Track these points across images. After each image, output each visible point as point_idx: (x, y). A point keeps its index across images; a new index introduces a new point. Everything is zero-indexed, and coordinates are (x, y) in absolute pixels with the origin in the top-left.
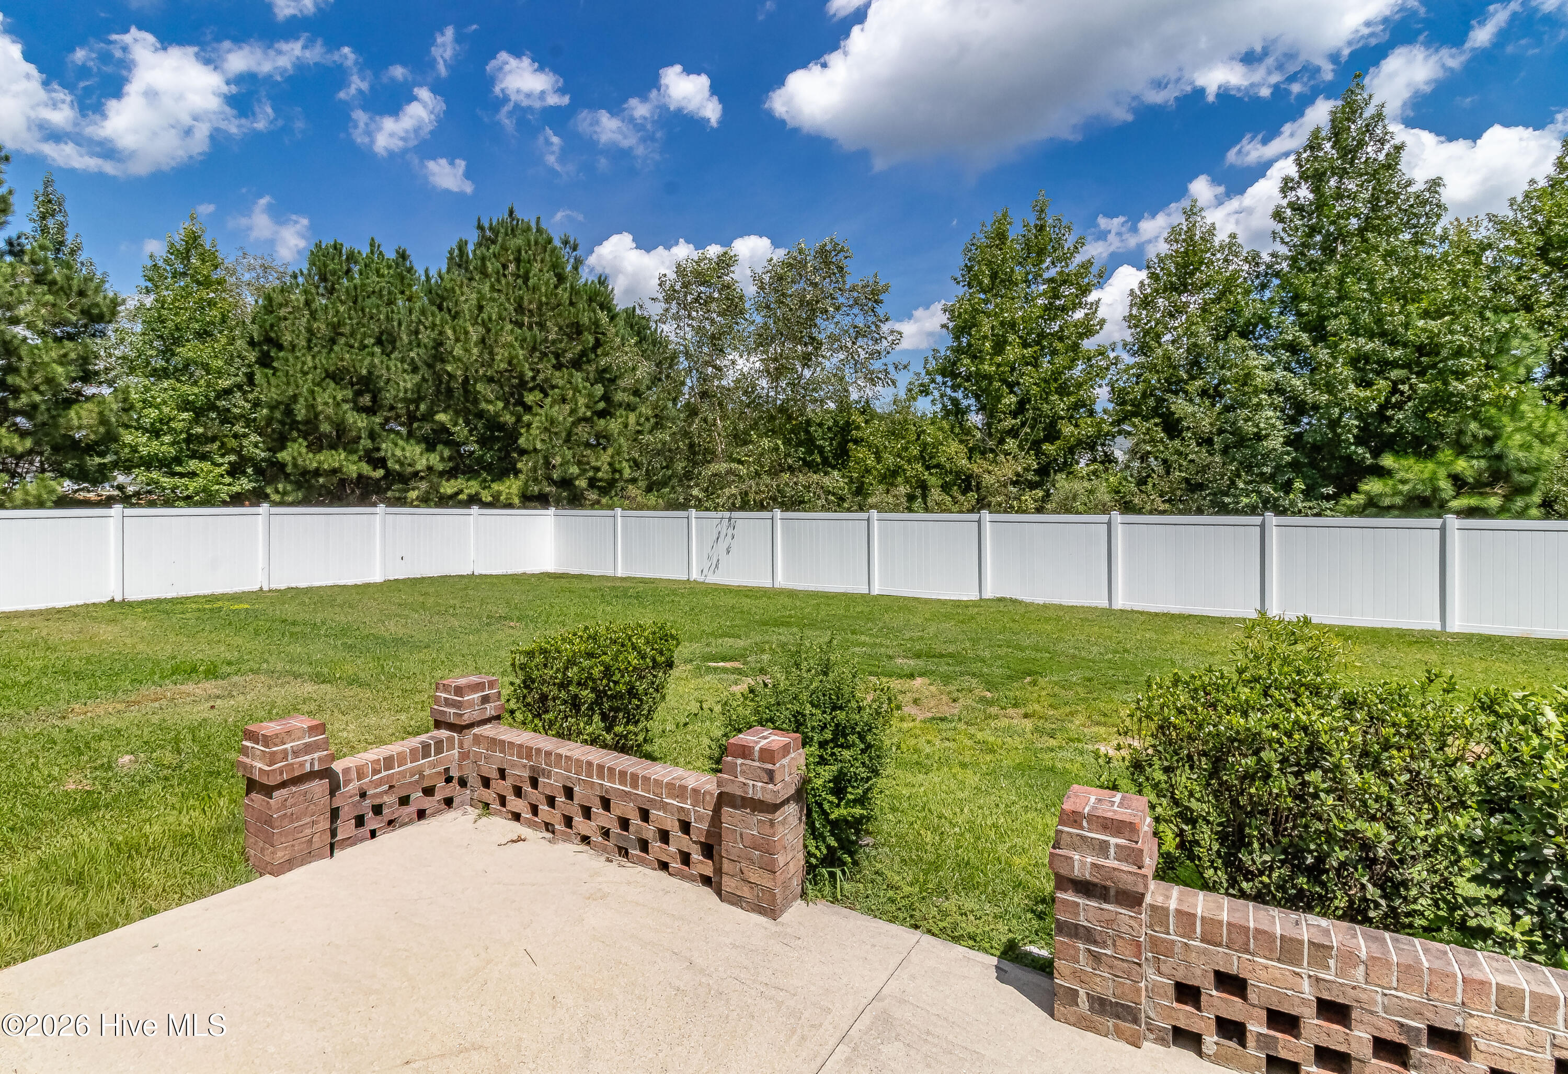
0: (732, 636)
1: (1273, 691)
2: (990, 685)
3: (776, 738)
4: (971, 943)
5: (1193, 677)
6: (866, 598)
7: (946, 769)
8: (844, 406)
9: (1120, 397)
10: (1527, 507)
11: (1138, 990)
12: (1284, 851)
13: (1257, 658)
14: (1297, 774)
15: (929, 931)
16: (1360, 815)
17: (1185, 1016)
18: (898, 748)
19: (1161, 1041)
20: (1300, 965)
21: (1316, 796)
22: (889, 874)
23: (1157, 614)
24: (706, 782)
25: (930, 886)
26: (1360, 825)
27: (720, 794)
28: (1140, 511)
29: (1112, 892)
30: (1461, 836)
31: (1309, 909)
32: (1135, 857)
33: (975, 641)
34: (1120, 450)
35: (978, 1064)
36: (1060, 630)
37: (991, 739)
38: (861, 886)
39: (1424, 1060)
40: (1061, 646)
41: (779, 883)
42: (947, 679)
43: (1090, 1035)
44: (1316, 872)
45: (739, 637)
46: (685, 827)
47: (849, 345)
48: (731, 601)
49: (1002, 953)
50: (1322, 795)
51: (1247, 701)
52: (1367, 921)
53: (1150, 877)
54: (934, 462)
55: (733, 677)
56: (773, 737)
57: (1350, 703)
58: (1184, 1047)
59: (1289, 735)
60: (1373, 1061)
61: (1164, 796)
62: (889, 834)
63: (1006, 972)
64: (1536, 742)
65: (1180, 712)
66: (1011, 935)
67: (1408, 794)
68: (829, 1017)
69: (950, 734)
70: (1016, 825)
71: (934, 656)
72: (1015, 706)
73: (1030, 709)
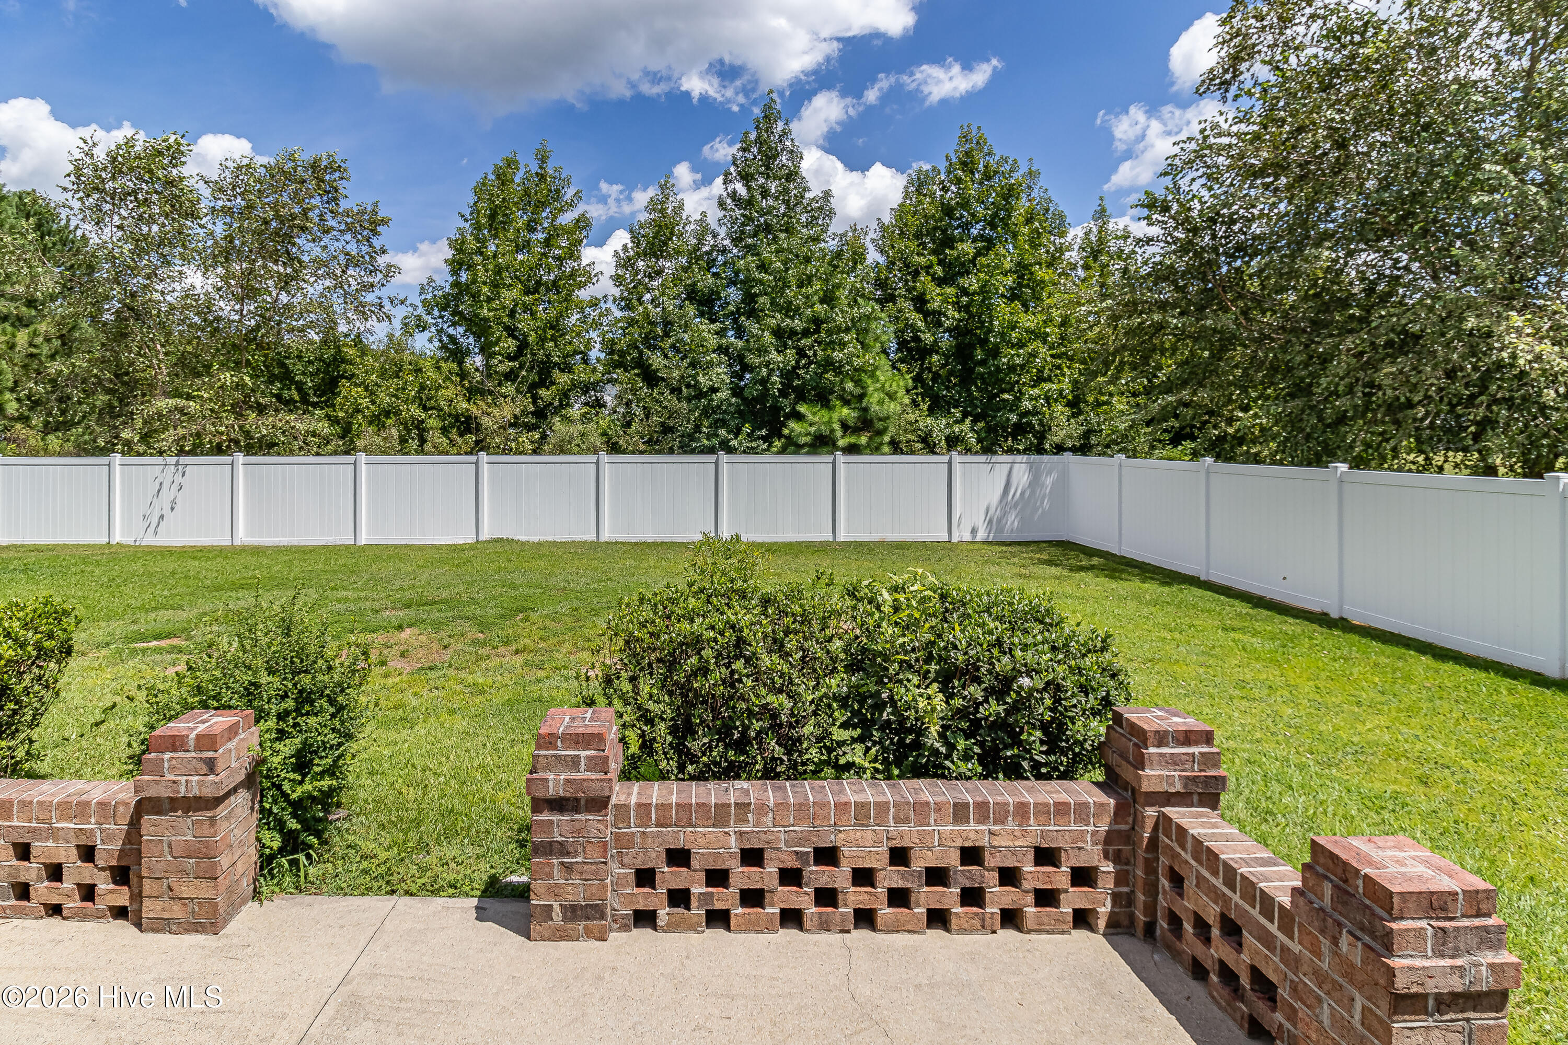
0: (172, 607)
1: (714, 600)
2: (484, 627)
3: (221, 719)
4: (451, 891)
5: (655, 594)
6: (353, 550)
7: (432, 719)
8: (330, 338)
9: (609, 347)
10: (881, 444)
11: (605, 887)
12: (719, 733)
13: (703, 572)
14: (728, 666)
15: (407, 893)
16: (770, 691)
17: (645, 898)
18: (377, 705)
19: (625, 928)
20: (728, 826)
21: (740, 681)
22: (361, 843)
23: (636, 544)
24: (121, 790)
25: (410, 844)
26: (771, 698)
27: (139, 802)
28: (624, 452)
29: (583, 803)
30: (834, 694)
31: (738, 777)
32: (600, 764)
33: (469, 585)
34: (609, 396)
35: (454, 1012)
36: (553, 566)
37: (481, 680)
38: (329, 865)
39: (812, 876)
40: (552, 581)
41: (222, 888)
42: (438, 626)
43: (563, 944)
44: (741, 745)
45: (181, 607)
46: (88, 853)
47: (339, 273)
48: (170, 565)
49: (483, 892)
50: (744, 679)
51: (693, 610)
52: (777, 776)
53: (615, 778)
54: (433, 404)
55: (168, 658)
56: (215, 719)
57: (766, 602)
58: (644, 927)
59: (722, 633)
60: (780, 889)
61: (629, 704)
62: (366, 801)
63: (485, 909)
64: (877, 616)
65: (643, 625)
66: (493, 871)
67: (803, 668)
68: (285, 1023)
69: (439, 683)
70: (503, 760)
71: (426, 604)
72: (507, 643)
73: (520, 646)
